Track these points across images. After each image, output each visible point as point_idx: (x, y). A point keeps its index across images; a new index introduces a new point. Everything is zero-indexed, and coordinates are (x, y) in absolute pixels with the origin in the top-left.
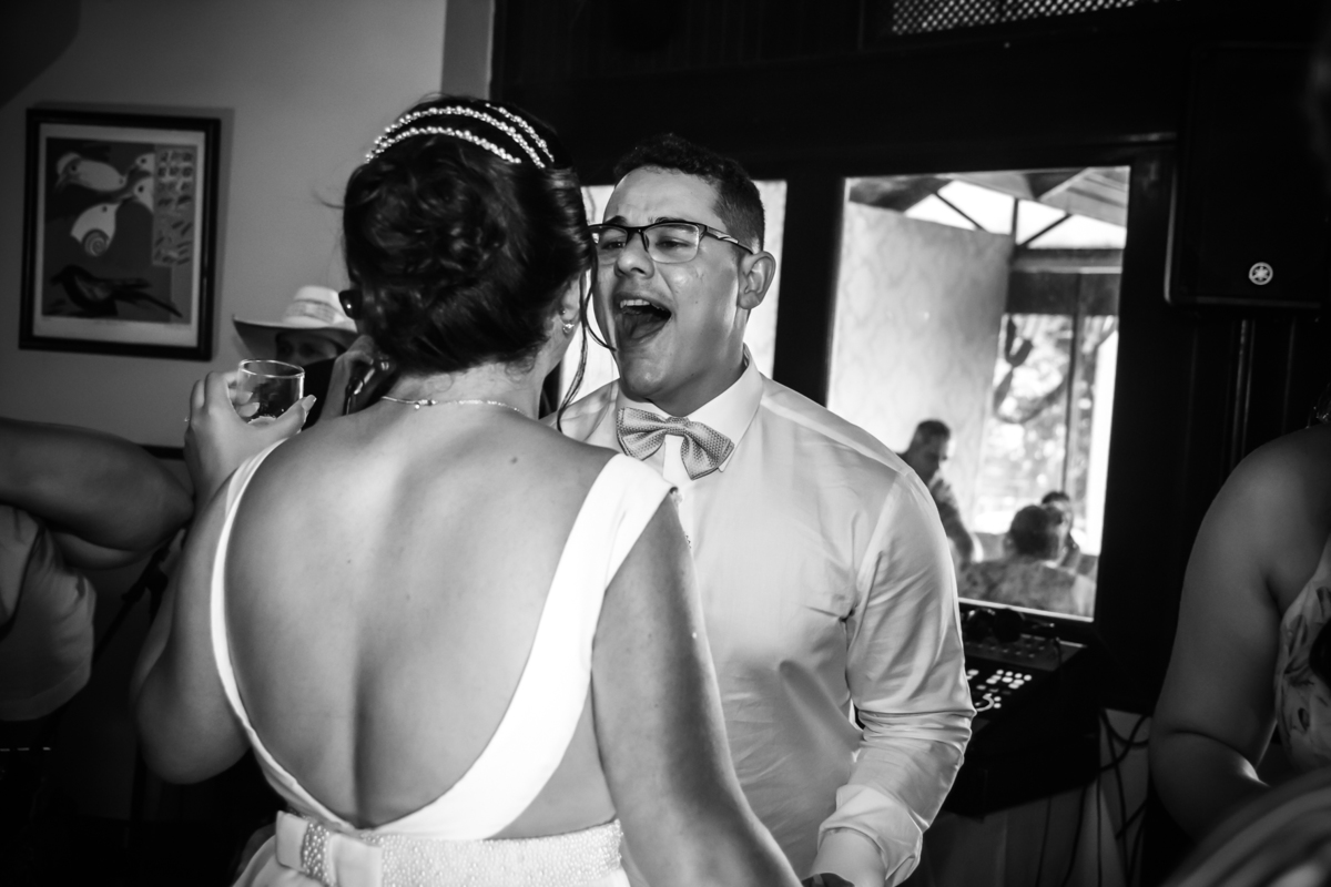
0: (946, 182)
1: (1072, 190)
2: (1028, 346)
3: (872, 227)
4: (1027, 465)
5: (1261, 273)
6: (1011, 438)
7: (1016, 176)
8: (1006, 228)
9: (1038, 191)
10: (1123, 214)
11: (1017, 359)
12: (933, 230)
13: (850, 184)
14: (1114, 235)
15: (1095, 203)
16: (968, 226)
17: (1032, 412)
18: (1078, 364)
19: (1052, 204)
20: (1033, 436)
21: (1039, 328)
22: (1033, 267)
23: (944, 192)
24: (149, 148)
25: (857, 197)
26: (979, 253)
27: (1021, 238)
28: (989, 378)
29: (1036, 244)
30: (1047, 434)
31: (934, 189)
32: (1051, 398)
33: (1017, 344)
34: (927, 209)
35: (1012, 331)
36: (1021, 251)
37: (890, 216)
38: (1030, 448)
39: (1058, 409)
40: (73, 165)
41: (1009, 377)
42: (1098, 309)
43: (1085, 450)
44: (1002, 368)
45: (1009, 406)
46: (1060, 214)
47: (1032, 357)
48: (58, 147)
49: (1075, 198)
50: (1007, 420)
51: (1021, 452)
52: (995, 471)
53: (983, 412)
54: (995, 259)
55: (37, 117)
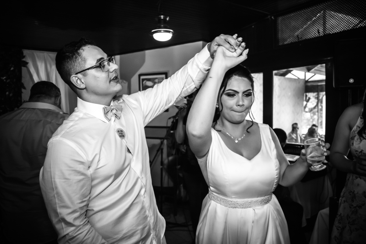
0: (292, 71)
1: (315, 70)
2: (309, 98)
3: (279, 80)
4: (311, 120)
5: (351, 81)
6: (308, 115)
7: (304, 68)
8: (304, 78)
9: (309, 70)
10: (325, 73)
11: (308, 101)
12: (290, 80)
13: (274, 72)
14: (323, 77)
15: (319, 72)
16: (297, 78)
17: (311, 110)
18: (319, 101)
19: (312, 73)
20: (312, 115)
21: (311, 95)
22: (309, 84)
23: (292, 72)
24: (156, 78)
25: (276, 74)
26: (299, 83)
27: (307, 79)
28: (303, 104)
29: (310, 80)
30: (314, 114)
31: (290, 72)
32: (315, 108)
33: (307, 98)
34: (289, 76)
35: (306, 96)
36: (307, 82)
37: (282, 78)
38: (312, 117)
39: (316, 110)
40: (145, 83)
41: (306, 105)
42: (322, 91)
43: (322, 117)
44: (305, 103)
45: (307, 109)
46: (313, 74)
47: (310, 101)
48: (143, 80)
49: (316, 71)
50: (306, 112)
51: (310, 118)
52: (305, 121)
53: (302, 111)
54: (302, 84)
55: (140, 75)
